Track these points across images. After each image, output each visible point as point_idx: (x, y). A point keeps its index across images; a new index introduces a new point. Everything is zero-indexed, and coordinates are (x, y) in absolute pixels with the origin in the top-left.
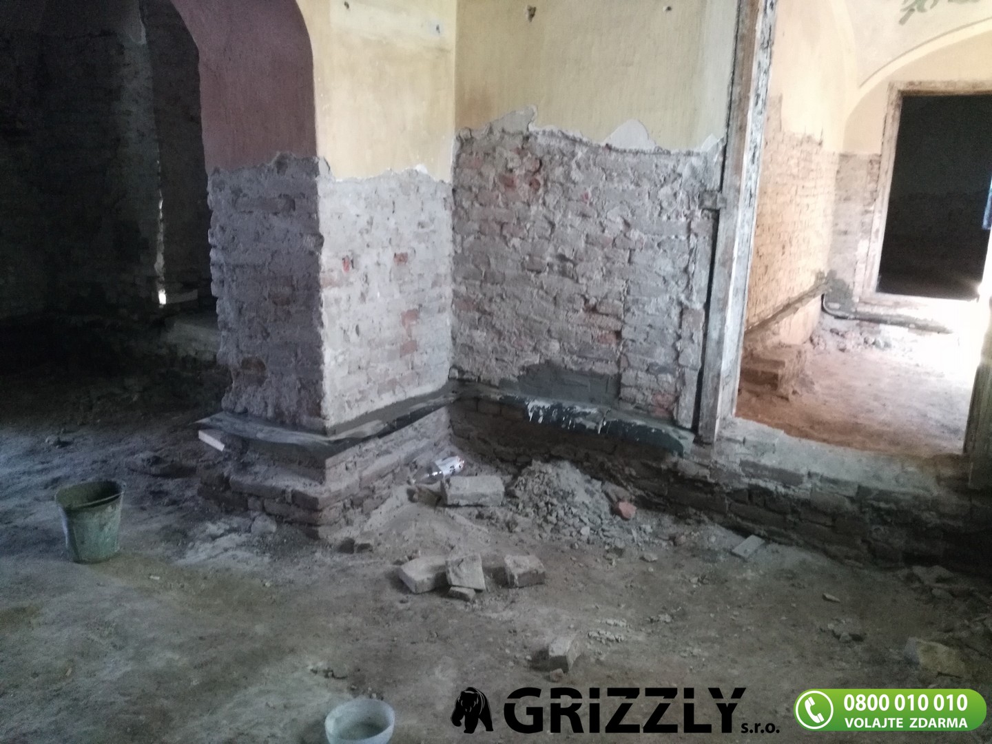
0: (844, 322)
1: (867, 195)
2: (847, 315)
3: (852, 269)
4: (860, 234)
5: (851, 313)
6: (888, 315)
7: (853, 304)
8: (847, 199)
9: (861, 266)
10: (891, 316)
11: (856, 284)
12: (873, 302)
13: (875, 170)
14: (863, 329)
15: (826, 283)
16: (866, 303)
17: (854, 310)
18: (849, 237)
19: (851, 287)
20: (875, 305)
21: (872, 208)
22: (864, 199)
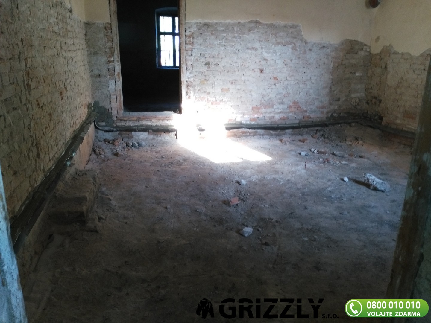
0: (110, 133)
1: (107, 50)
2: (112, 129)
3: (108, 99)
4: (109, 77)
5: (113, 127)
6: (135, 126)
7: (114, 121)
8: (95, 54)
9: (113, 97)
10: (137, 126)
11: (113, 109)
12: (125, 119)
13: (109, 34)
14: (123, 136)
15: (94, 110)
16: (121, 120)
17: (115, 125)
18: (102, 79)
19: (110, 110)
20: (127, 120)
21: (112, 59)
22: (106, 53)
